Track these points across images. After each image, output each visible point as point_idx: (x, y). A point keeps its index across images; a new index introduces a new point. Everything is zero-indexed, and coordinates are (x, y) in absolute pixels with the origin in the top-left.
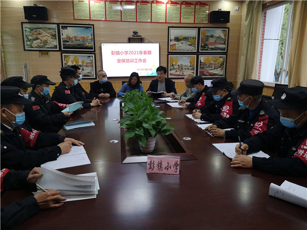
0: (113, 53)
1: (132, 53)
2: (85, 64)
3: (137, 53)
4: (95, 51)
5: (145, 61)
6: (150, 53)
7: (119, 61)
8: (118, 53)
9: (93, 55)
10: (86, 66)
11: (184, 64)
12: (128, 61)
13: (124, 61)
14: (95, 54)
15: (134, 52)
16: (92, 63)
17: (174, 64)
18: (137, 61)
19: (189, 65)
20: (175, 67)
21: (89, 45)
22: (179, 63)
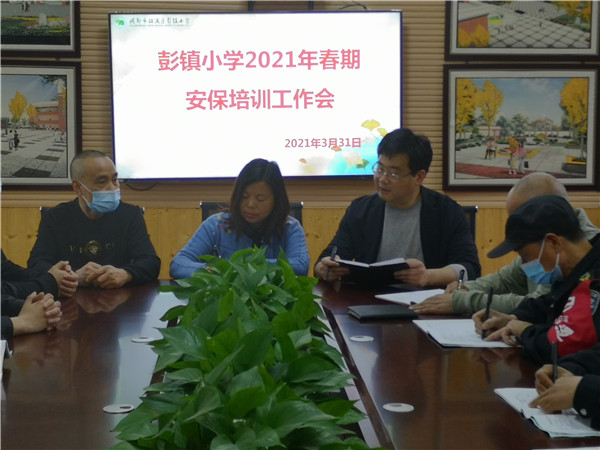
0: (165, 61)
1: (262, 59)
2: (25, 116)
3: (285, 60)
4: (77, 52)
5: (325, 100)
6: (352, 59)
7: (195, 101)
8: (191, 61)
9: (70, 73)
10: (34, 125)
11: (530, 115)
12: (241, 100)
13: (221, 103)
14: (78, 67)
15: (274, 58)
16: (60, 110)
17: (477, 113)
18: (289, 99)
19: (558, 123)
20: (484, 132)
21: (53, 23)
22: (506, 112)
